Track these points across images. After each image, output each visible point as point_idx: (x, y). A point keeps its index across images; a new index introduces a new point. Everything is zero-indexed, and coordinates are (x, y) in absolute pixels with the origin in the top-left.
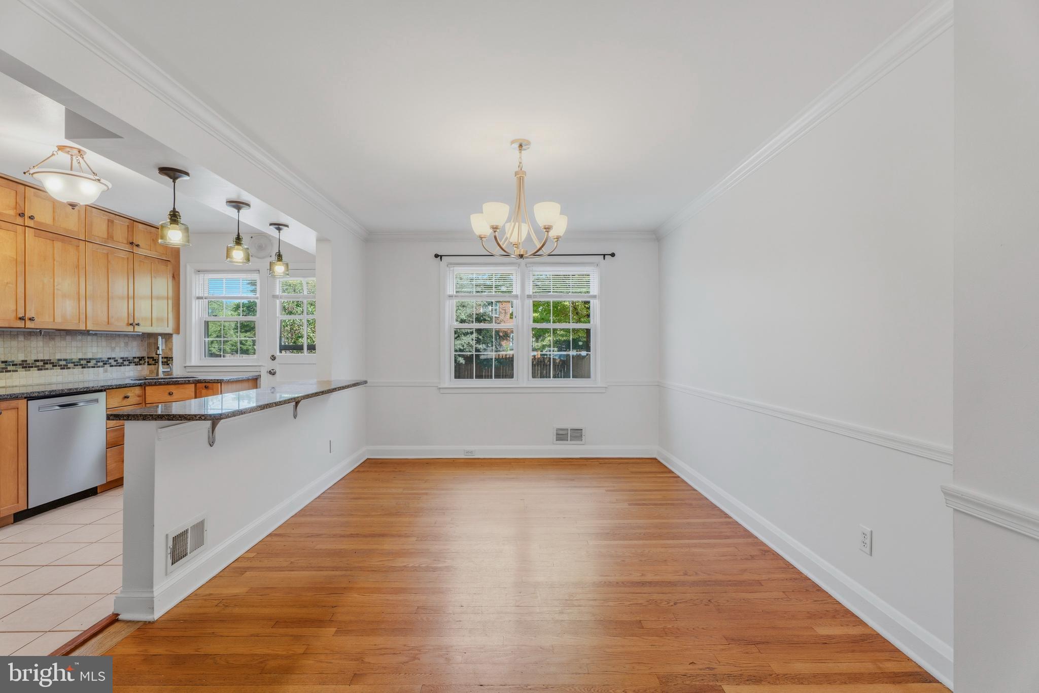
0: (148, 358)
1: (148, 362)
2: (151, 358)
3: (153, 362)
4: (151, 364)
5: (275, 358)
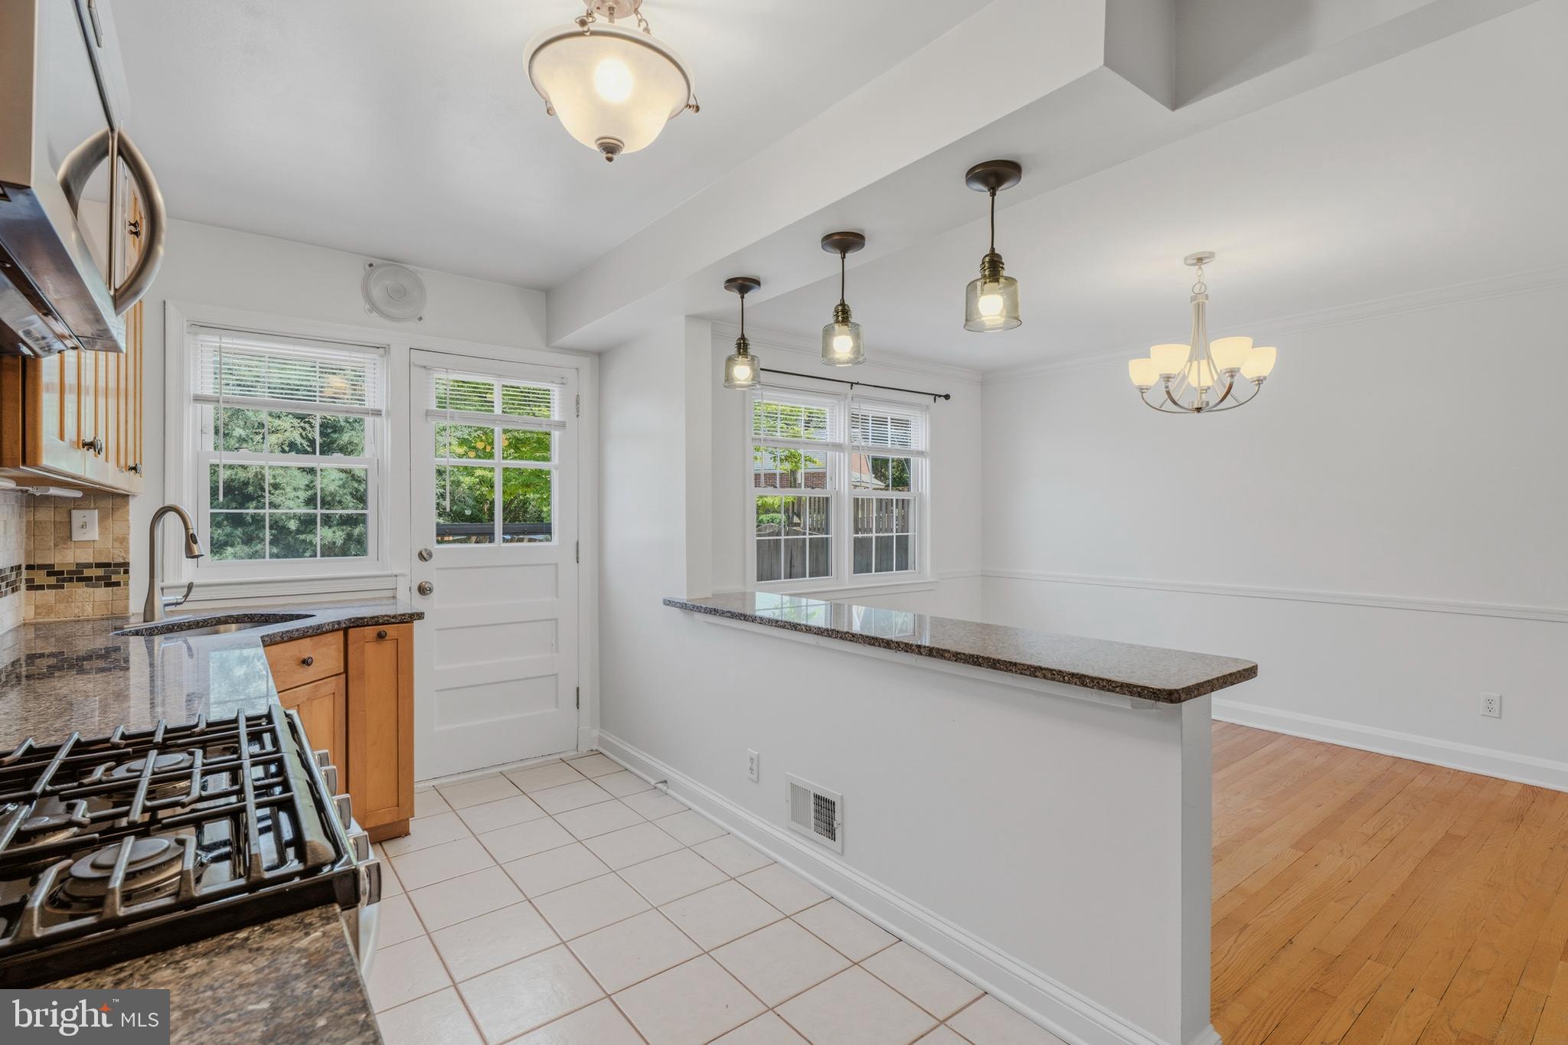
0: (32, 567)
1: (30, 580)
2: (43, 566)
3: (52, 580)
4: (41, 587)
5: (430, 555)
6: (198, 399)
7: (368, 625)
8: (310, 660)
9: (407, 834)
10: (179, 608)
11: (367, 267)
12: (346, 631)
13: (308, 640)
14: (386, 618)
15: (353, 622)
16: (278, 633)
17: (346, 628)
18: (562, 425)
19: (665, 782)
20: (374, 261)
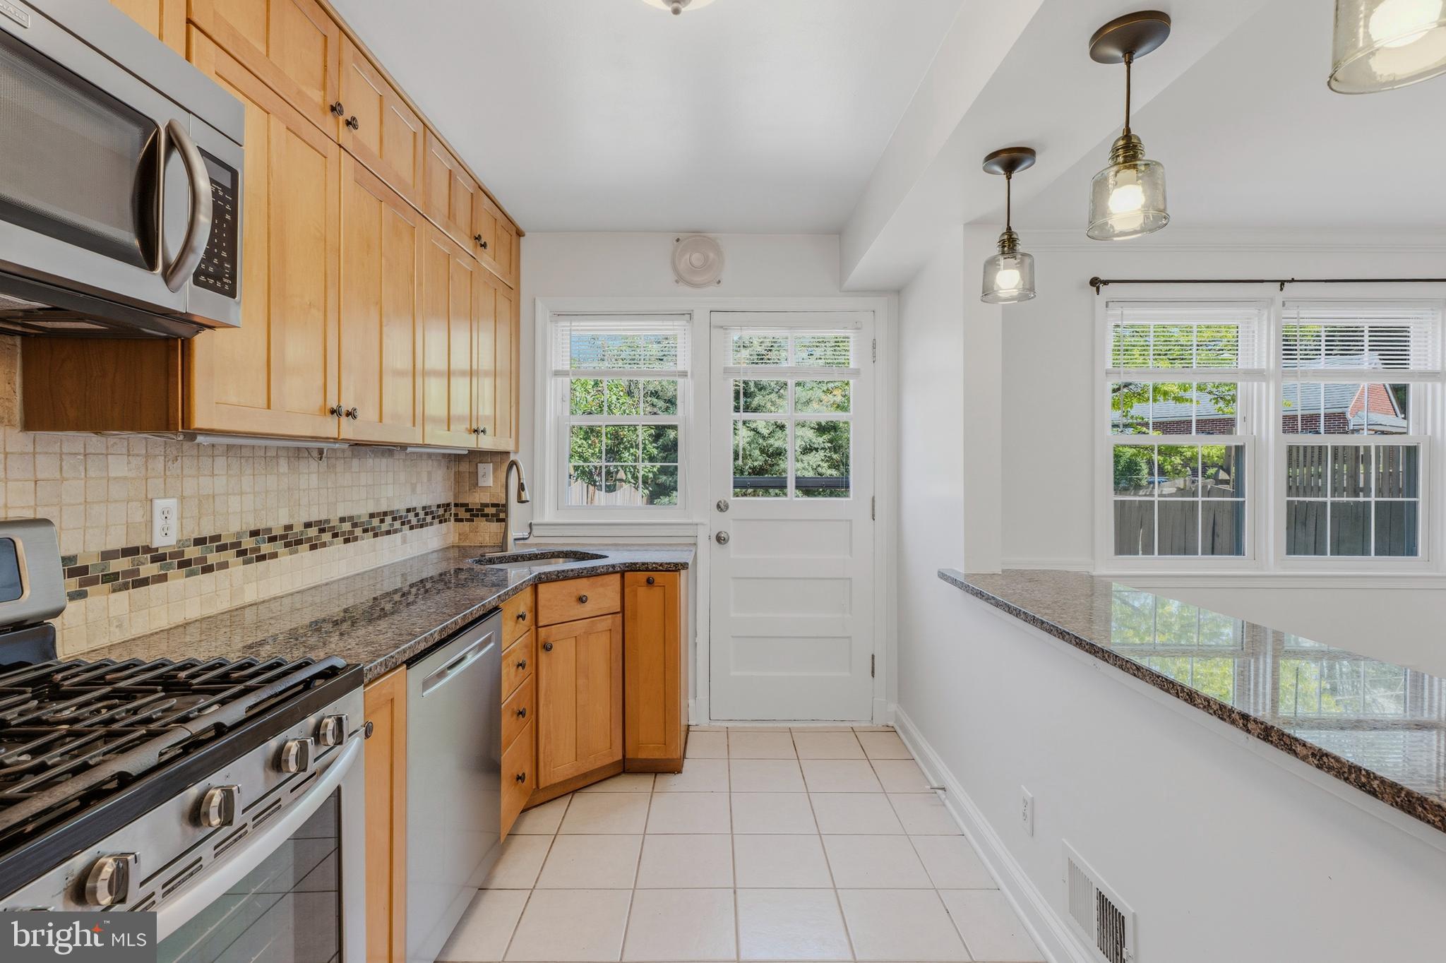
0: (456, 505)
1: (456, 515)
2: (463, 505)
3: (468, 515)
4: (461, 520)
5: (727, 507)
6: (557, 373)
7: (639, 570)
8: (584, 599)
9: (680, 772)
10: (526, 542)
11: (675, 242)
12: (623, 574)
13: (585, 580)
14: (654, 566)
15: (628, 567)
16: (555, 571)
17: (626, 570)
18: (856, 372)
19: (944, 789)
20: (681, 236)
